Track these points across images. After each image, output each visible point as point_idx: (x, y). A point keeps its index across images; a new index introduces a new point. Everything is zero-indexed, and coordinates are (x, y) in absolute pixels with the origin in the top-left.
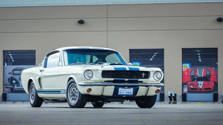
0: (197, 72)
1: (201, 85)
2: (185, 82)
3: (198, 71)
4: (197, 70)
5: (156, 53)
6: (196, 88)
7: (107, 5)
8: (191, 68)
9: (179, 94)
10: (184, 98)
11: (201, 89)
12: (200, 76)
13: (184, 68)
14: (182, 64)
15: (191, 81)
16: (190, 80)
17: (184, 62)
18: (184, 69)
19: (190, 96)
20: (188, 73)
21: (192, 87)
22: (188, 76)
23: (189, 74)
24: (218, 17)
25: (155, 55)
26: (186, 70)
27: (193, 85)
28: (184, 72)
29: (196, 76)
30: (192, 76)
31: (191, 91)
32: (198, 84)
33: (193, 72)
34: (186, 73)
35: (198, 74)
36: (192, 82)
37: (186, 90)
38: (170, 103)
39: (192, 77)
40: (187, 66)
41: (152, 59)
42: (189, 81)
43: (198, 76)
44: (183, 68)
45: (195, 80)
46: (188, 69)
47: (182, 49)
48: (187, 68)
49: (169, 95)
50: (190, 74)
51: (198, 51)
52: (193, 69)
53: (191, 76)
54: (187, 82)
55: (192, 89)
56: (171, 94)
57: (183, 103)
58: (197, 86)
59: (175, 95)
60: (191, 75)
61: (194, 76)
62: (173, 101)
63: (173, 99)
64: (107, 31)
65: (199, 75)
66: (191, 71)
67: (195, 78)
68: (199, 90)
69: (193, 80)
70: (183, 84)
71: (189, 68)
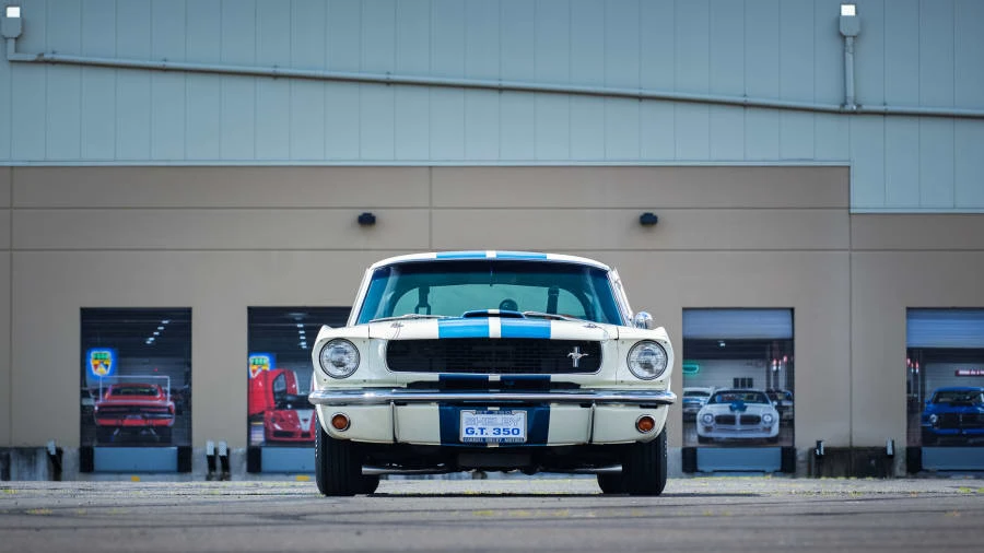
0: (293, 382)
1: (305, 420)
2: (256, 410)
3: (299, 379)
4: (295, 374)
5: (165, 322)
6: (292, 430)
7: (12, 167)
8: (276, 370)
9: (240, 450)
10: (254, 463)
11: (306, 434)
12: (303, 393)
13: (255, 367)
14: (249, 356)
15: (276, 408)
16: (273, 406)
17: (254, 348)
18: (254, 371)
19: (270, 456)
20: (265, 384)
21: (278, 427)
22: (266, 392)
23: (270, 388)
24: (360, 212)
25: (162, 328)
26: (261, 374)
27: (281, 421)
28: (253, 380)
29: (290, 395)
30: (279, 393)
31: (275, 439)
32: (296, 419)
33: (282, 380)
34: (260, 384)
35: (296, 386)
36: (277, 411)
37: (258, 437)
38: (209, 478)
39: (277, 397)
40: (264, 362)
41: (152, 339)
42: (269, 408)
43: (298, 393)
44: (252, 368)
45: (289, 406)
46: (265, 372)
47: (250, 309)
48: (264, 368)
49: (210, 452)
50: (273, 388)
51: (298, 316)
52: (282, 370)
53: (274, 393)
54: (263, 413)
55: (277, 433)
56: (216, 450)
57: (250, 476)
58: (294, 426)
59: (228, 451)
60: (276, 390)
61: (284, 392)
62: (219, 472)
63: (219, 463)
64: (11, 250)
65: (301, 391)
66: (277, 378)
67: (289, 398)
68: (299, 438)
69: (283, 406)
70: (252, 418)
71: (268, 369)
